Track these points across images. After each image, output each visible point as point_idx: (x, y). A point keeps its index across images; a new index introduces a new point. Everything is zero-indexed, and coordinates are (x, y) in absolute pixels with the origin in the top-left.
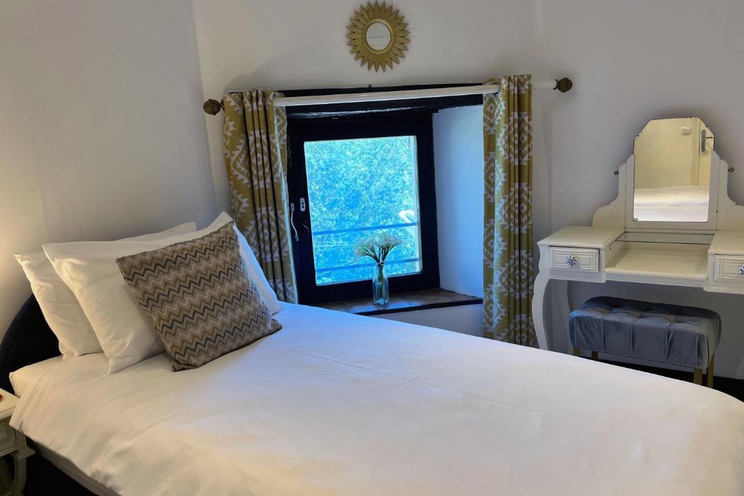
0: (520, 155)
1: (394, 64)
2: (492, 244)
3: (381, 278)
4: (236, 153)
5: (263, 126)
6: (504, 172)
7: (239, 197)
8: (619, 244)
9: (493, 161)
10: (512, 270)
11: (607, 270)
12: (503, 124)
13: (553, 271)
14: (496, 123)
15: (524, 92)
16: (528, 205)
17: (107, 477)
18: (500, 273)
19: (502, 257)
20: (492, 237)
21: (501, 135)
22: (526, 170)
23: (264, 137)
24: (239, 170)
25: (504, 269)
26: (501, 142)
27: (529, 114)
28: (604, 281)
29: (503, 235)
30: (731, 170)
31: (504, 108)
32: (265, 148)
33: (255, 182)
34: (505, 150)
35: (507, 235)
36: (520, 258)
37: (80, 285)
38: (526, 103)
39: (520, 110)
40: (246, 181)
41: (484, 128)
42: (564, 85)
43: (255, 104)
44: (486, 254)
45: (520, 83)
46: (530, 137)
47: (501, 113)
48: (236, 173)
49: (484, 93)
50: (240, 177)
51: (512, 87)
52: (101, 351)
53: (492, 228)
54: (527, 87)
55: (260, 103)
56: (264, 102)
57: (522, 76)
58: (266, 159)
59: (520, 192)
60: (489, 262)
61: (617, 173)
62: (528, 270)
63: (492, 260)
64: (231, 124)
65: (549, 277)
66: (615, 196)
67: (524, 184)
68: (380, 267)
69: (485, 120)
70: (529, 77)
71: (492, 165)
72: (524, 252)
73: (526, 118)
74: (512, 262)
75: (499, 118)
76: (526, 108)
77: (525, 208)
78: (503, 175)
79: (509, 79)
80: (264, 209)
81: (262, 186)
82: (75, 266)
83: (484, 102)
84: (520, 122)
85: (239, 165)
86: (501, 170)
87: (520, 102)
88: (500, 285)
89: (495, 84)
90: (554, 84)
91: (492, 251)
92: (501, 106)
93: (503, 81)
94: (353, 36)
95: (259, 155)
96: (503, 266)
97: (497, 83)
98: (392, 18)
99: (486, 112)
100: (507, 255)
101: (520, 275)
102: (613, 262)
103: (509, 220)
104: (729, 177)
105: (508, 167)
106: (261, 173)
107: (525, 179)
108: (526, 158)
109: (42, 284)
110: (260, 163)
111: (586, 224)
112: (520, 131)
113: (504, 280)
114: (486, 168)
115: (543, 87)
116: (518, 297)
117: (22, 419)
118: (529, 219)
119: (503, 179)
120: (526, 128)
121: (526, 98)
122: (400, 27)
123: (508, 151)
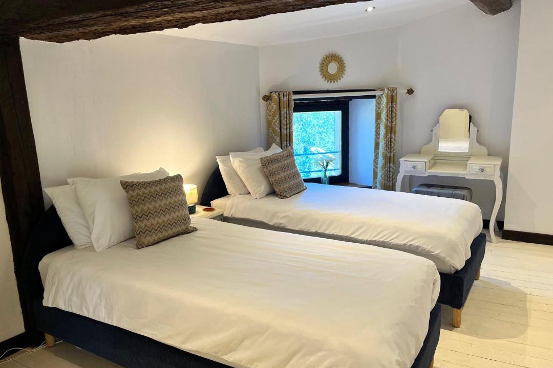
0: (392, 122)
1: (339, 80)
2: (377, 161)
3: (325, 176)
4: (276, 118)
5: (288, 107)
6: (385, 129)
7: (275, 137)
8: (433, 161)
9: (379, 124)
10: (386, 172)
11: (429, 171)
12: (385, 108)
13: (406, 171)
14: (382, 107)
15: (394, 94)
16: (394, 144)
17: (281, 224)
18: (381, 174)
19: (383, 166)
20: (378, 158)
21: (384, 113)
22: (394, 128)
23: (288, 112)
24: (276, 126)
25: (383, 172)
26: (383, 116)
27: (396, 104)
28: (427, 176)
29: (383, 157)
30: (478, 131)
31: (386, 101)
32: (288, 116)
33: (283, 131)
34: (386, 119)
35: (385, 157)
36: (390, 167)
37: (242, 168)
38: (395, 99)
39: (392, 102)
40: (279, 130)
41: (376, 109)
42: (410, 92)
43: (285, 98)
44: (374, 165)
45: (393, 91)
46: (396, 114)
47: (384, 103)
48: (275, 127)
49: (376, 94)
50: (277, 128)
51: (389, 92)
52: (250, 193)
53: (378, 154)
54: (395, 93)
55: (287, 97)
56: (288, 97)
57: (393, 88)
58: (288, 121)
59: (391, 138)
60: (376, 169)
61: (432, 131)
62: (393, 172)
63: (377, 168)
64: (274, 106)
65: (404, 174)
66: (431, 140)
67: (393, 134)
68: (325, 171)
69: (376, 106)
70: (396, 88)
71: (379, 126)
72: (391, 164)
73: (395, 106)
74: (386, 169)
75: (383, 105)
76: (395, 101)
77: (393, 145)
78: (384, 130)
79: (388, 89)
80: (285, 143)
81: (285, 133)
82: (240, 161)
83: (376, 98)
84: (392, 107)
85: (276, 123)
86: (383, 128)
87: (392, 99)
88: (381, 179)
89: (381, 90)
90: (406, 91)
91: (377, 164)
92: (384, 100)
93: (386, 90)
94: (322, 68)
95: (285, 120)
96: (383, 170)
97: (382, 90)
98: (339, 60)
99: (377, 102)
100: (384, 166)
101: (389, 174)
102: (431, 168)
103: (386, 150)
104: (477, 133)
105: (386, 126)
106: (285, 127)
107: (393, 132)
108: (394, 123)
109: (225, 167)
110: (285, 123)
111: (418, 153)
112: (392, 111)
113: (383, 176)
114: (376, 127)
115: (402, 92)
116: (388, 185)
117: (232, 213)
118: (394, 150)
119: (384, 132)
120: (394, 110)
121: (395, 97)
122: (342, 65)
123: (387, 120)
